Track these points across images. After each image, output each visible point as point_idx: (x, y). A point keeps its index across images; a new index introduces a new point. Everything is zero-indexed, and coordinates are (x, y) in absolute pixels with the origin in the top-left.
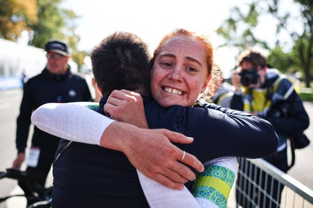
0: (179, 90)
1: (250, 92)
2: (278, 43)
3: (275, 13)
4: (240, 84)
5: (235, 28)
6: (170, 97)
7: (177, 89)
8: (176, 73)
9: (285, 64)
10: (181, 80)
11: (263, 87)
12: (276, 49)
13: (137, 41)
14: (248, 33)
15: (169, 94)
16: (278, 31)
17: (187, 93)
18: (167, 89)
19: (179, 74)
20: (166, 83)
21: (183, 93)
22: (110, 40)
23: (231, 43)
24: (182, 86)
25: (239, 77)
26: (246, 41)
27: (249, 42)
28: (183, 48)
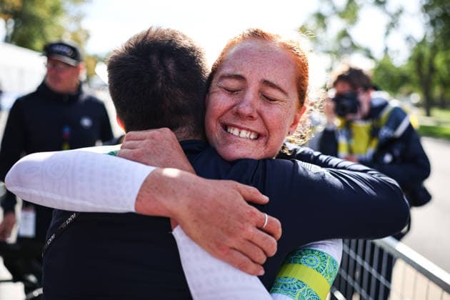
0: (251, 131)
1: (348, 126)
2: (386, 50)
3: (382, 5)
4: (333, 115)
5: (325, 26)
6: (236, 144)
7: (248, 130)
8: (247, 103)
9: (395, 82)
10: (255, 115)
11: (365, 118)
12: (384, 59)
13: (185, 43)
14: (344, 34)
15: (234, 138)
16: (387, 33)
17: (266, 136)
18: (231, 130)
19: (252, 105)
20: (229, 119)
21: (259, 136)
22: (140, 40)
23: (320, 48)
24: (256, 126)
25: (331, 105)
26: (341, 46)
27: (346, 49)
28: (258, 64)
